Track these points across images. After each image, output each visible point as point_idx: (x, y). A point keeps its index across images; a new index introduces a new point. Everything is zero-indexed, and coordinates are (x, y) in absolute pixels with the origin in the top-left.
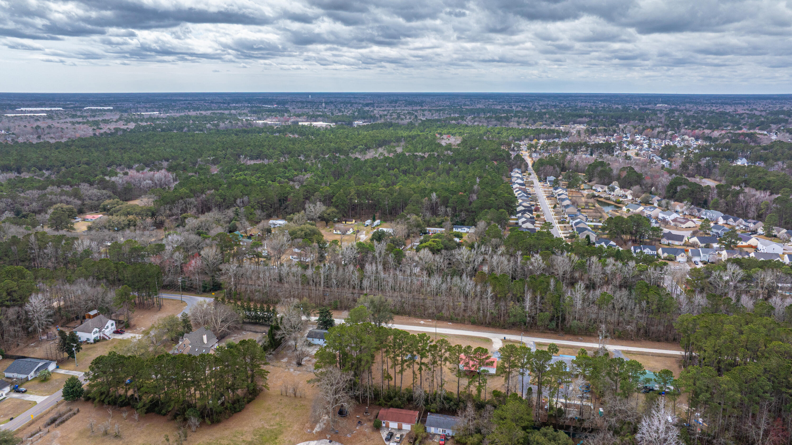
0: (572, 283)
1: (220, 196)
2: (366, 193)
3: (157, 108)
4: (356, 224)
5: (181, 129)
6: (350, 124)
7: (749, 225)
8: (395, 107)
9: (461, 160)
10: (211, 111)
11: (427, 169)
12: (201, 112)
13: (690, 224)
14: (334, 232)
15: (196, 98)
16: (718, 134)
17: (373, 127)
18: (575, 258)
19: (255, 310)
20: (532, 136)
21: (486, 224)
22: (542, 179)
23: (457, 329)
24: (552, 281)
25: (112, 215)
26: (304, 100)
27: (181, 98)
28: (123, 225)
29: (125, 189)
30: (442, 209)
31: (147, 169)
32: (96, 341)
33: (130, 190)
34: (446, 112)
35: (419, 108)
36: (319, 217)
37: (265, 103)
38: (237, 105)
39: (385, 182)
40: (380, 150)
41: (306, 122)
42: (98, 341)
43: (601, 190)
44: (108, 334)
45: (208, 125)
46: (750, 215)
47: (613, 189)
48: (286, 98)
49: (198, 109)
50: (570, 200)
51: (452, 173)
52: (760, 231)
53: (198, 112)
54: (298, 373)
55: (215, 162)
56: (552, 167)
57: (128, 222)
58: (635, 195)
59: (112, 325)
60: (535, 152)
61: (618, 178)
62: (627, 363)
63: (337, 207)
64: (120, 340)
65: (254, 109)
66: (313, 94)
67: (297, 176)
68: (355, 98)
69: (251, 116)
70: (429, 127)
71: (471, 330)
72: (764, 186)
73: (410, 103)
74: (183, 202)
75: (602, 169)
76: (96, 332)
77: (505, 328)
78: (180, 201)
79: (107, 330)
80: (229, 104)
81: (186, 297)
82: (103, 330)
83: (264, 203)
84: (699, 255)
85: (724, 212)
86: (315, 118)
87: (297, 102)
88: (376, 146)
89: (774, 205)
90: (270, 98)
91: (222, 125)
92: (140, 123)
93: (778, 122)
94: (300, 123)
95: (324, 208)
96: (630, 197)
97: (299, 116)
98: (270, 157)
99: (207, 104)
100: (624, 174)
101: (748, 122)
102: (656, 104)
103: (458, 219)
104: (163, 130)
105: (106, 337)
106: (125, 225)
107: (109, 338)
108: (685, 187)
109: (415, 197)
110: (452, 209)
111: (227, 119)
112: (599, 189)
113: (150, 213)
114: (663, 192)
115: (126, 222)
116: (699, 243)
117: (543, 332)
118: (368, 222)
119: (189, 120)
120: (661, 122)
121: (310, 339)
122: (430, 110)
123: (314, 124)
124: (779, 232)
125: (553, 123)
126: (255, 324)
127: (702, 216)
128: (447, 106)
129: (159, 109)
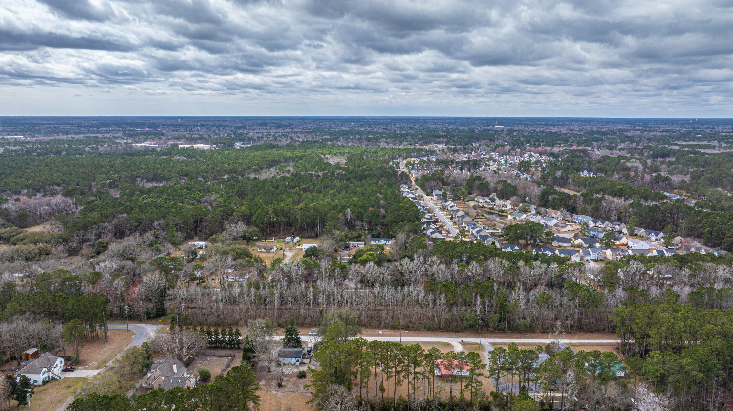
0: (510, 286)
1: (135, 219)
2: (282, 211)
3: (20, 131)
4: (276, 241)
5: (58, 153)
6: (232, 146)
7: (615, 226)
8: (266, 129)
9: (355, 178)
10: (84, 135)
11: (326, 187)
12: (73, 136)
13: (569, 228)
14: (259, 250)
15: (61, 122)
16: (558, 151)
17: (256, 148)
18: (506, 263)
19: (216, 334)
20: (405, 154)
21: (406, 236)
22: (429, 193)
23: (415, 336)
24: (495, 285)
25: (15, 244)
26: (175, 123)
27: (43, 122)
28: (33, 255)
29: (20, 216)
30: (359, 223)
31: (39, 195)
32: (45, 382)
33: (26, 217)
34: (317, 134)
35: (290, 130)
36: (241, 237)
37: (136, 127)
38: (108, 129)
39: (292, 200)
40: (273, 169)
41: (187, 144)
42: (47, 382)
43: (483, 201)
44: (57, 373)
45: (87, 149)
46: (613, 218)
47: (493, 200)
48: (155, 121)
49: (67, 133)
50: (463, 211)
51: (350, 191)
52: (625, 231)
53: (70, 136)
54: (282, 394)
55: (113, 185)
56: (436, 182)
57: (38, 251)
58: (515, 205)
59: (61, 362)
60: (413, 168)
61: (495, 190)
62: (603, 353)
63: (256, 226)
64: (74, 378)
65: (127, 132)
66: (182, 118)
67: (203, 197)
68: (224, 121)
69: (127, 139)
70: (309, 148)
71: (428, 337)
72: (618, 194)
73: (279, 126)
74: (97, 228)
75: (480, 182)
76: (45, 372)
77: (458, 332)
78: (94, 226)
79: (56, 369)
80: (98, 127)
81: (132, 326)
82: (53, 369)
83: (182, 225)
84: (590, 255)
85: (592, 216)
86: (195, 141)
87: (169, 125)
88: (267, 167)
89: (631, 209)
90: (138, 122)
91: (101, 149)
92: (8, 147)
93: (597, 140)
94: (180, 146)
95: (245, 227)
96: (509, 207)
97: (178, 139)
98: (168, 179)
99: (75, 128)
100: (500, 187)
101: (574, 140)
102: (494, 126)
103: (374, 233)
104: (39, 155)
105: (56, 377)
106: (36, 254)
107: (60, 378)
108: (555, 196)
109: (332, 213)
110: (368, 223)
111: (105, 143)
112: (481, 200)
113: (61, 240)
114: (537, 201)
115: (37, 251)
116: (584, 244)
117: (492, 332)
118: (288, 239)
119: (64, 144)
120: (506, 141)
121: (281, 359)
122: (301, 133)
123: (196, 146)
124: (639, 232)
125: (416, 143)
126: (216, 348)
127: (575, 221)
128: (315, 128)
129: (23, 132)
